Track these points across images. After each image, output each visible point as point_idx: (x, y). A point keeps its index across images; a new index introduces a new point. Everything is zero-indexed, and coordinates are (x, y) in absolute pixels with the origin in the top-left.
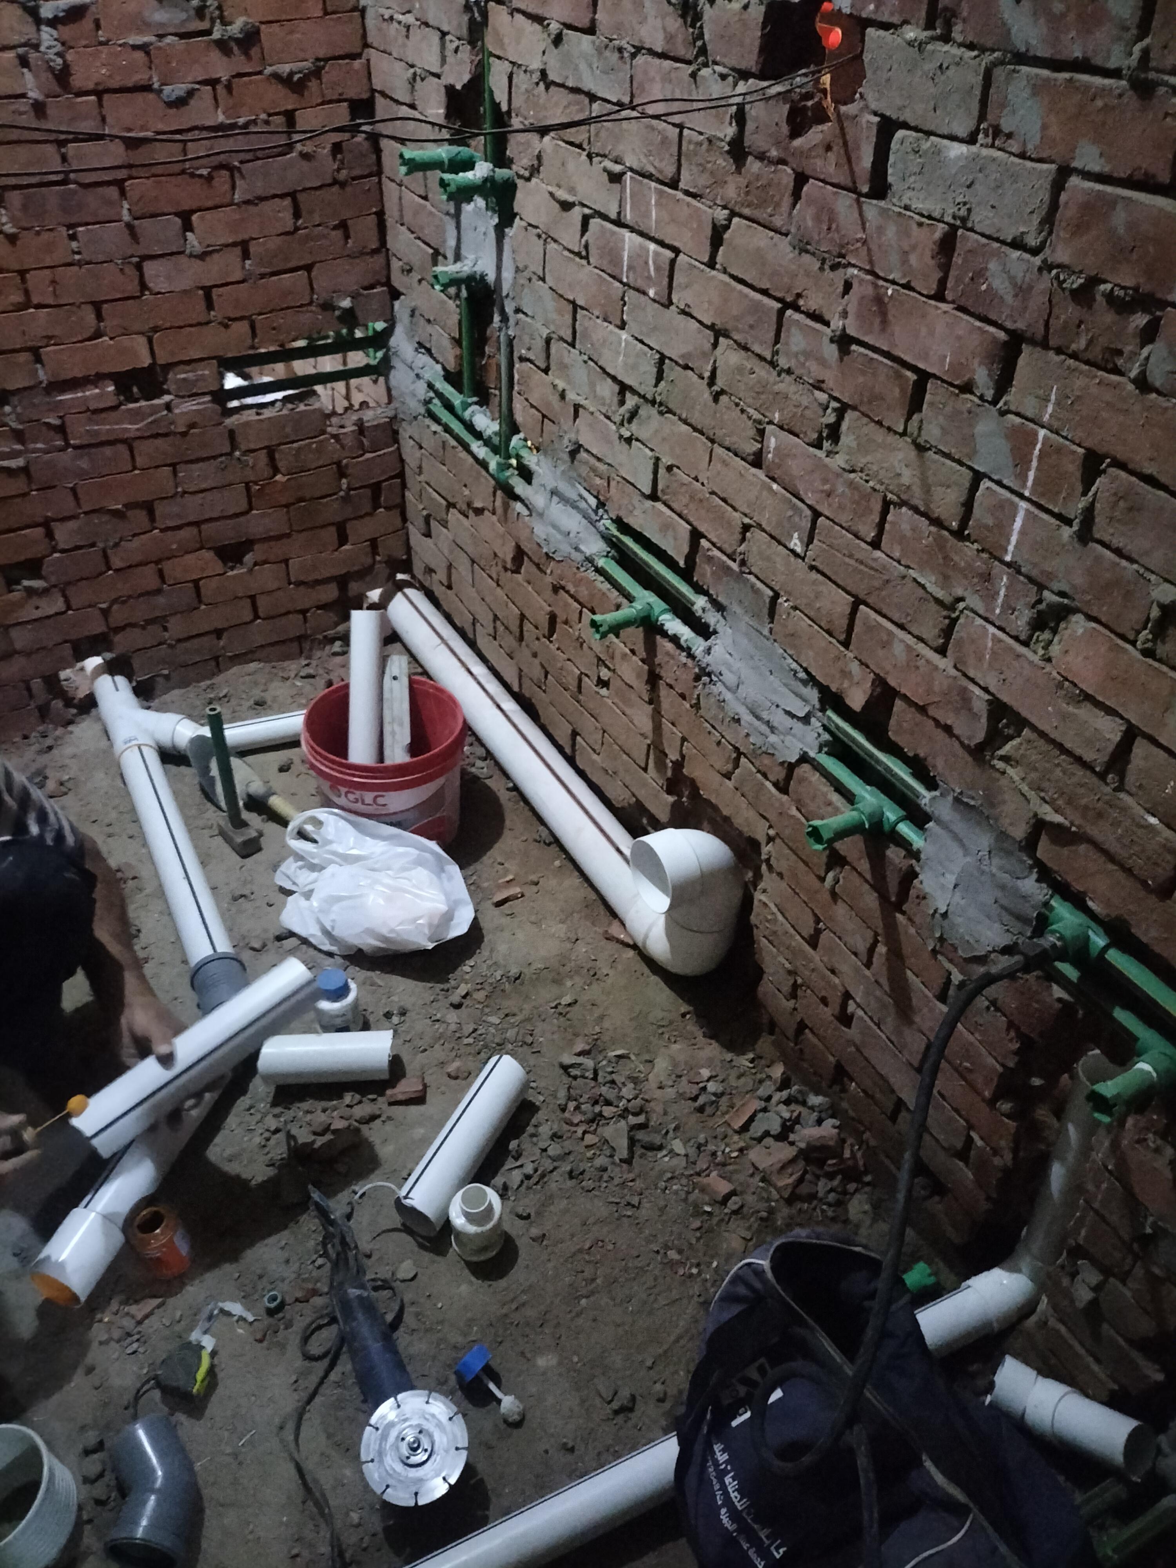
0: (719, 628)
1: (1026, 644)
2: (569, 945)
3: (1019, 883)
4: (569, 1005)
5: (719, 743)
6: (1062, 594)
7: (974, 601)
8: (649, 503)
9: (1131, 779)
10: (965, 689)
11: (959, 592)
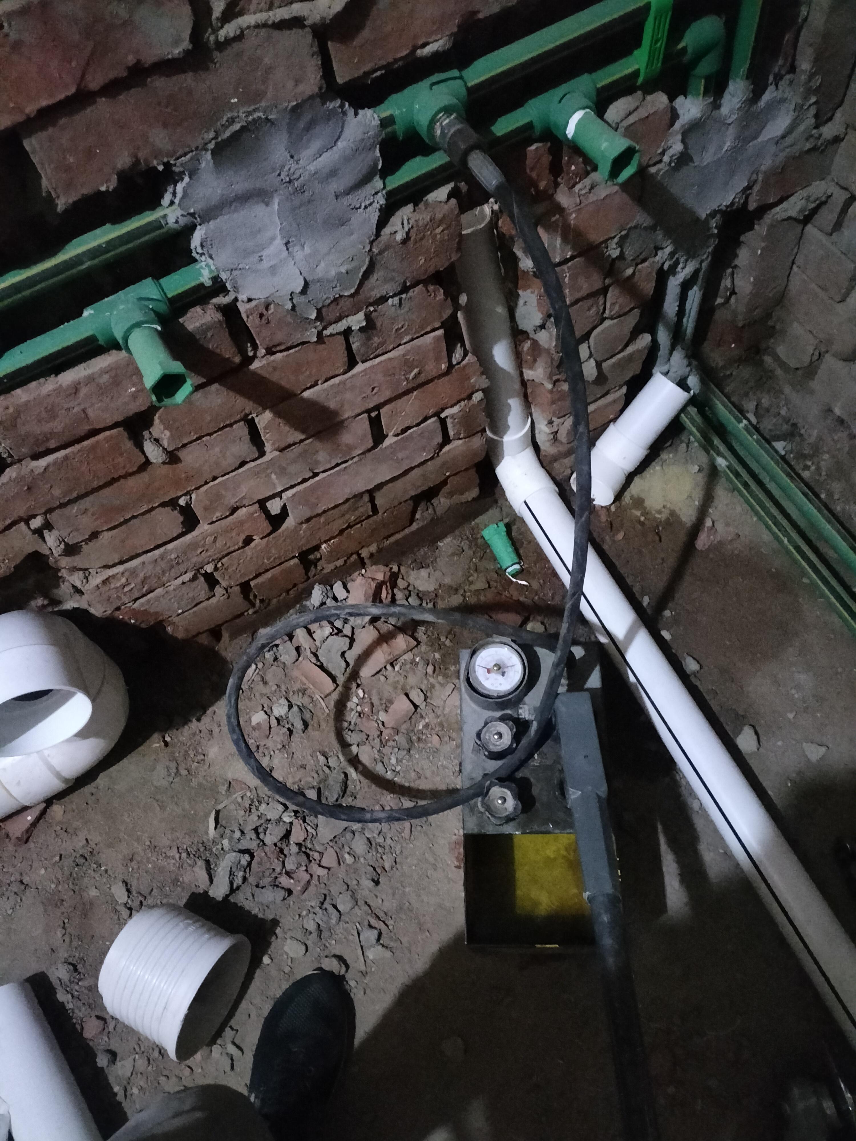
2: (30, 893)
4: (128, 891)
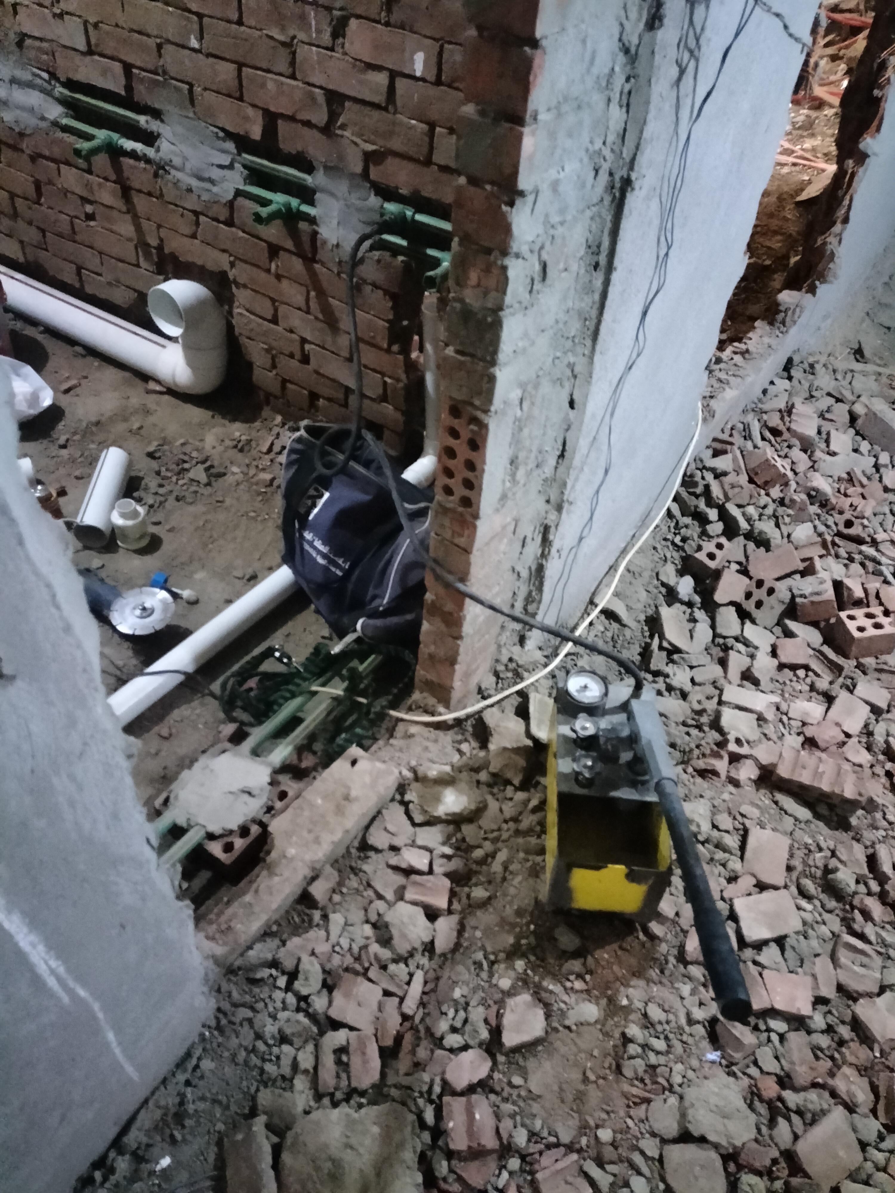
0: (161, 131)
1: (332, 49)
2: (124, 401)
3: (367, 202)
5: (182, 215)
6: (341, 9)
7: (302, 36)
8: (88, 58)
9: (399, 103)
10: (311, 91)
11: (292, 32)
